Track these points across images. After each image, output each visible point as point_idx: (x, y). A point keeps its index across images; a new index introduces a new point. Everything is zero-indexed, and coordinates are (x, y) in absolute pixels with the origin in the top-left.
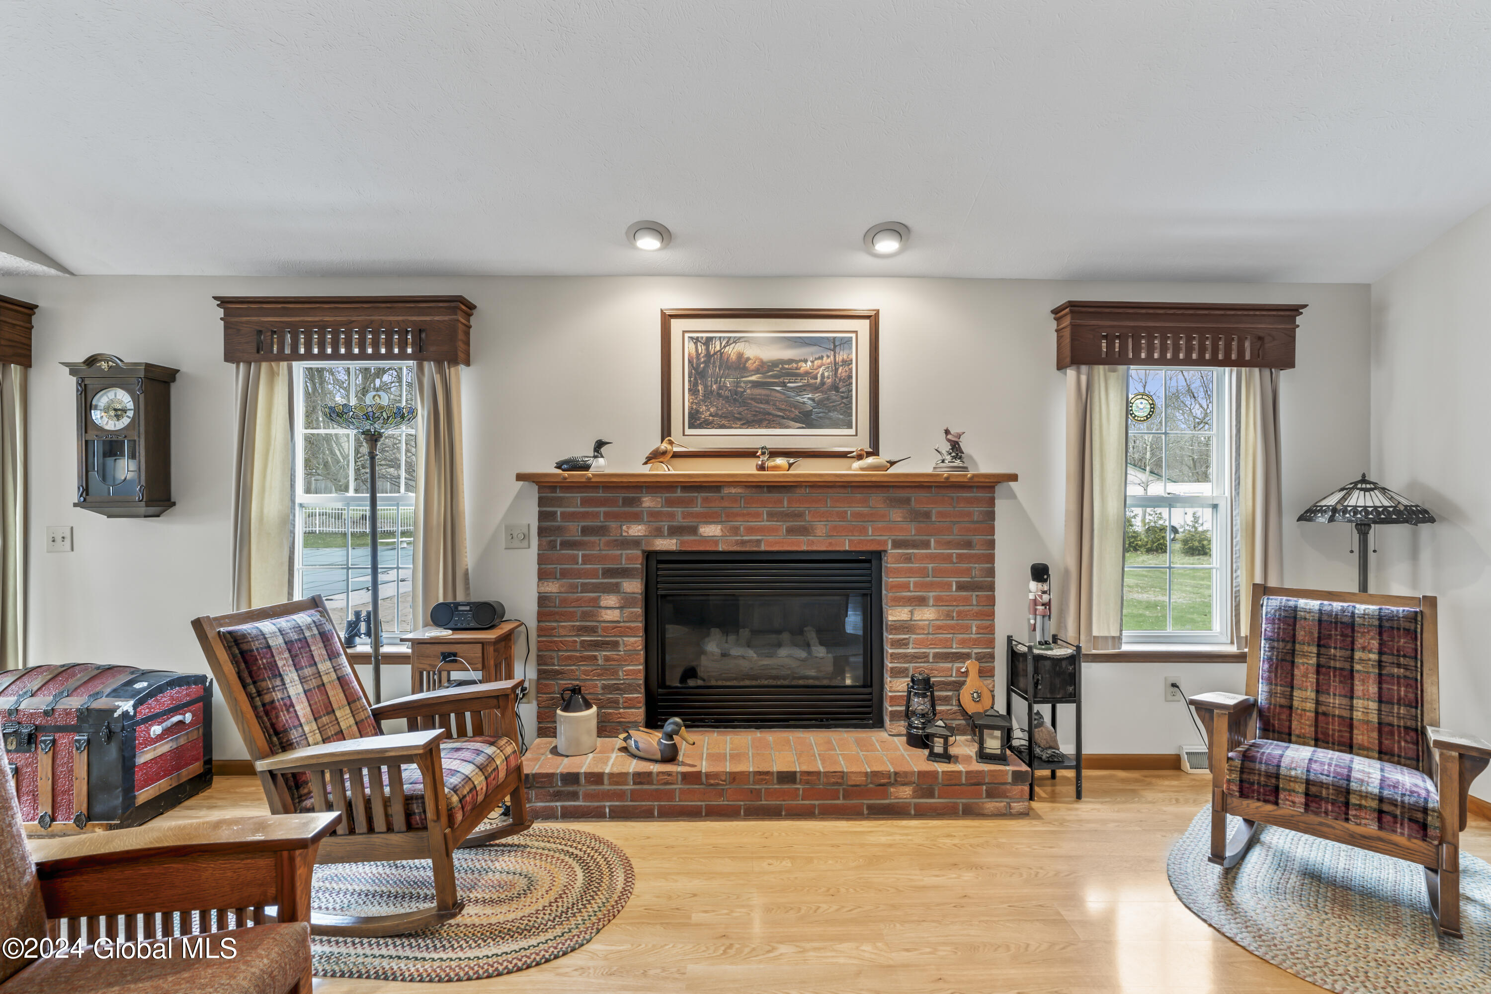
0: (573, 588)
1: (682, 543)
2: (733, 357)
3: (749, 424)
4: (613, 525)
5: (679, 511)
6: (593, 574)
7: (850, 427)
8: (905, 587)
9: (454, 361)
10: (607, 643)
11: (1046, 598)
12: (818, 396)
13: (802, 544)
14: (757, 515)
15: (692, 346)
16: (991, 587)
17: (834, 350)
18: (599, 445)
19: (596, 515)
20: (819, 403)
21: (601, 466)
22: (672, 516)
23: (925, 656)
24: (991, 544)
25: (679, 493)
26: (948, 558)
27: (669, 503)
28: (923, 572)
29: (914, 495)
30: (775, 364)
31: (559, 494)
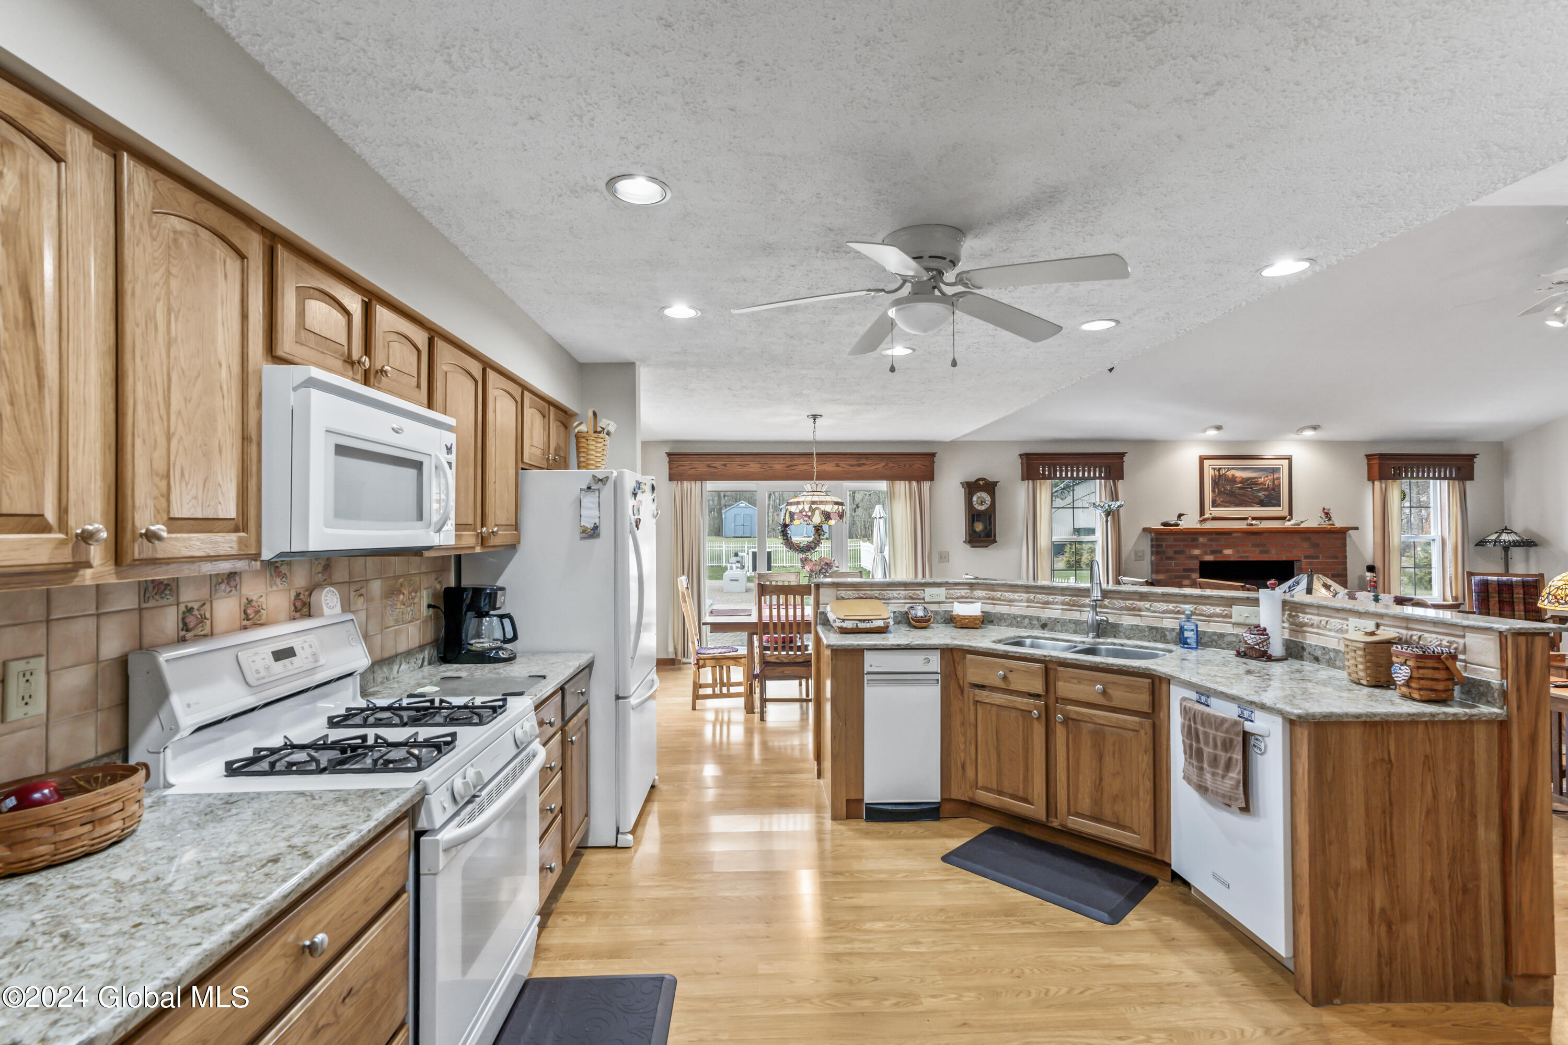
1: (1216, 557)
2: (1231, 476)
3: (1237, 505)
4: (1187, 550)
5: (1214, 543)
7: (1280, 506)
9: (1118, 479)
11: (1374, 579)
12: (1266, 493)
13: (1266, 557)
14: (1247, 545)
15: (1213, 471)
16: (1345, 576)
17: (1273, 473)
18: (1180, 516)
19: (1179, 545)
20: (1266, 496)
21: (1185, 524)
24: (1345, 557)
25: (1214, 536)
26: (1327, 563)
27: (1210, 540)
28: (1317, 569)
29: (1311, 537)
30: (1248, 479)
31: (1162, 537)
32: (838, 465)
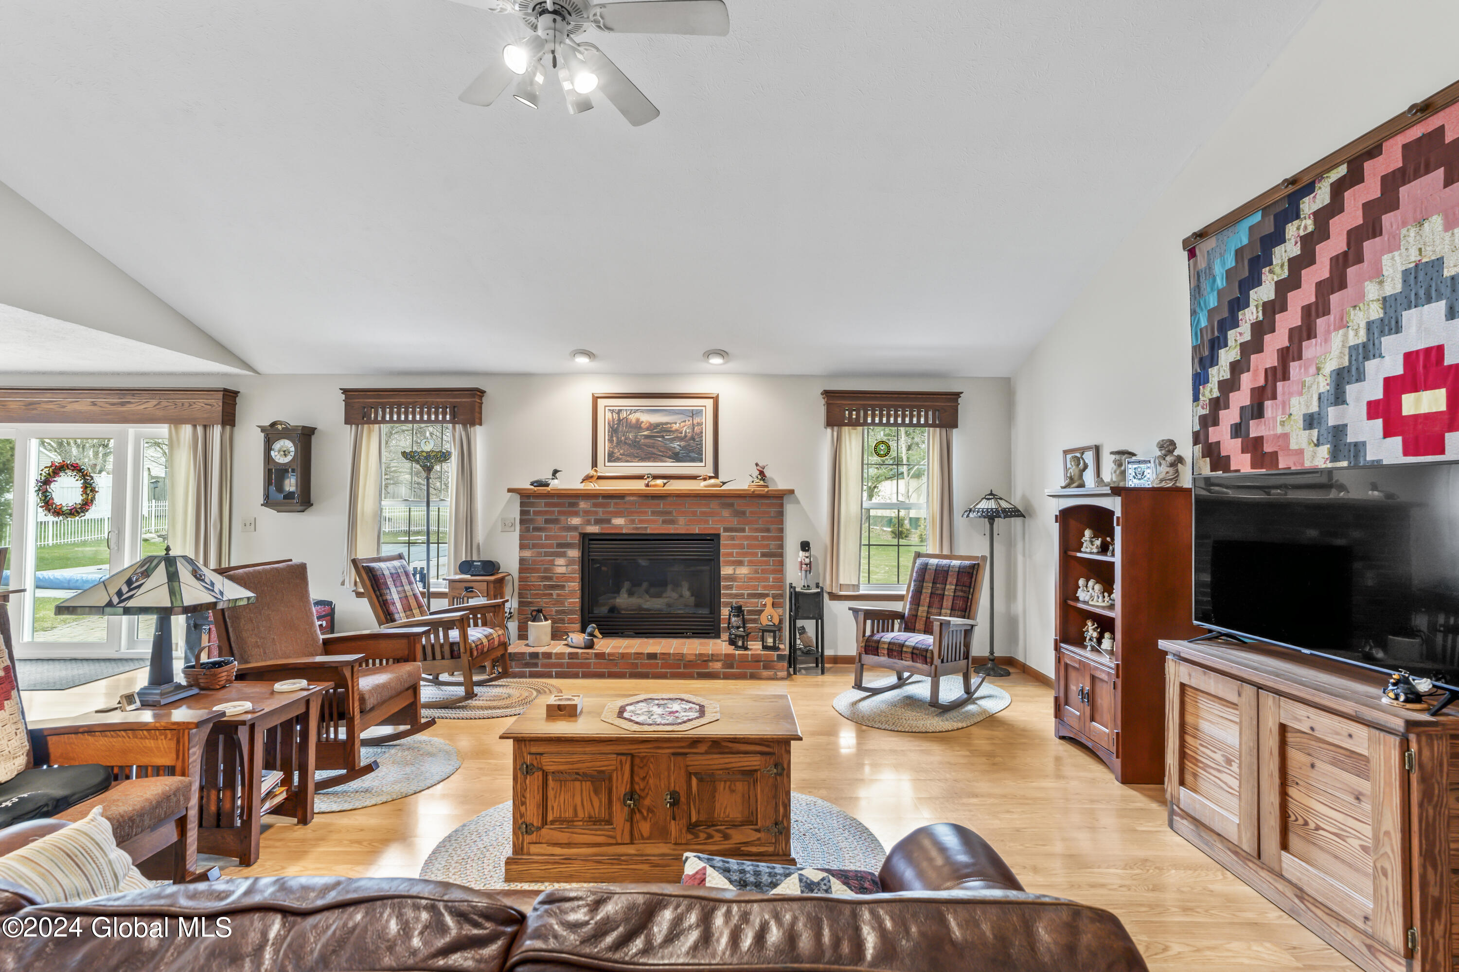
0: (539, 554)
1: (602, 528)
2: (634, 421)
3: (643, 460)
4: (562, 518)
5: (600, 510)
6: (551, 546)
7: (701, 461)
8: (731, 555)
9: (473, 424)
10: (558, 586)
11: (807, 561)
12: (683, 444)
13: (671, 529)
14: (645, 513)
15: (610, 414)
16: (781, 555)
17: (692, 417)
18: (555, 472)
19: (553, 512)
20: (683, 448)
21: (556, 484)
22: (596, 513)
23: (743, 595)
24: (781, 530)
25: (600, 500)
26: (756, 538)
27: (595, 505)
28: (742, 546)
29: (736, 502)
30: (657, 425)
31: (532, 500)
32: (94, 404)
